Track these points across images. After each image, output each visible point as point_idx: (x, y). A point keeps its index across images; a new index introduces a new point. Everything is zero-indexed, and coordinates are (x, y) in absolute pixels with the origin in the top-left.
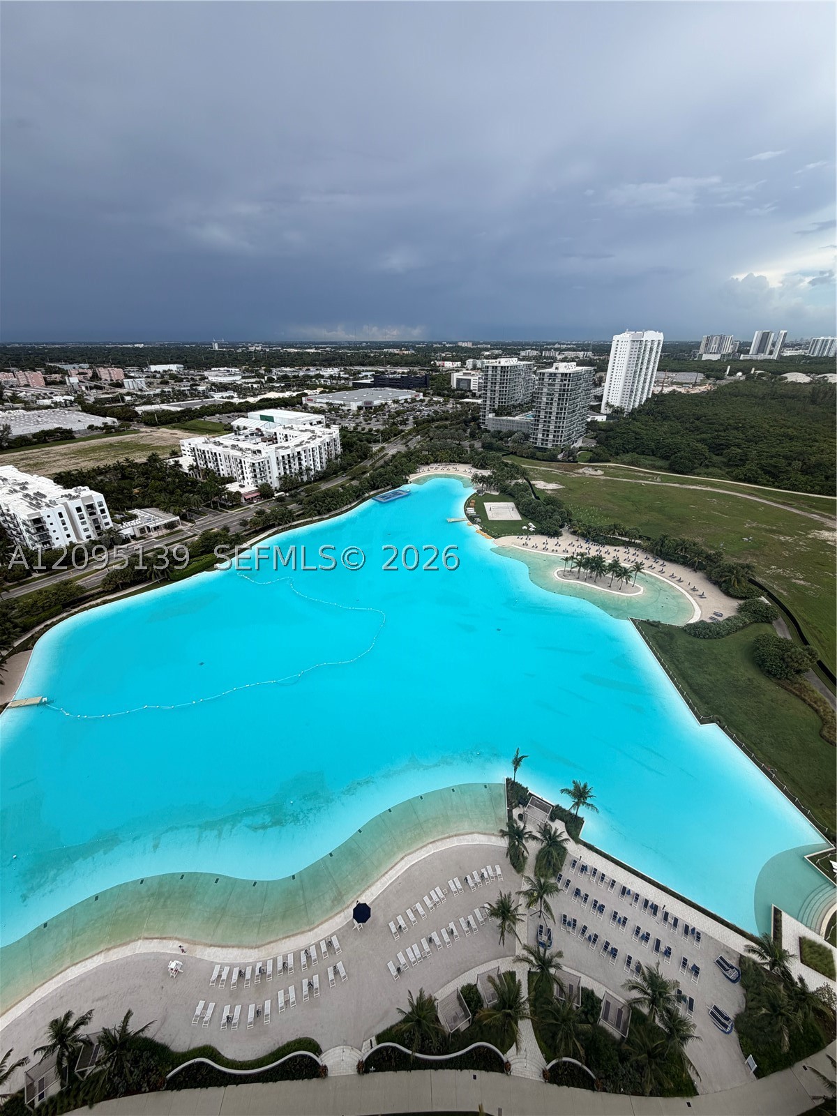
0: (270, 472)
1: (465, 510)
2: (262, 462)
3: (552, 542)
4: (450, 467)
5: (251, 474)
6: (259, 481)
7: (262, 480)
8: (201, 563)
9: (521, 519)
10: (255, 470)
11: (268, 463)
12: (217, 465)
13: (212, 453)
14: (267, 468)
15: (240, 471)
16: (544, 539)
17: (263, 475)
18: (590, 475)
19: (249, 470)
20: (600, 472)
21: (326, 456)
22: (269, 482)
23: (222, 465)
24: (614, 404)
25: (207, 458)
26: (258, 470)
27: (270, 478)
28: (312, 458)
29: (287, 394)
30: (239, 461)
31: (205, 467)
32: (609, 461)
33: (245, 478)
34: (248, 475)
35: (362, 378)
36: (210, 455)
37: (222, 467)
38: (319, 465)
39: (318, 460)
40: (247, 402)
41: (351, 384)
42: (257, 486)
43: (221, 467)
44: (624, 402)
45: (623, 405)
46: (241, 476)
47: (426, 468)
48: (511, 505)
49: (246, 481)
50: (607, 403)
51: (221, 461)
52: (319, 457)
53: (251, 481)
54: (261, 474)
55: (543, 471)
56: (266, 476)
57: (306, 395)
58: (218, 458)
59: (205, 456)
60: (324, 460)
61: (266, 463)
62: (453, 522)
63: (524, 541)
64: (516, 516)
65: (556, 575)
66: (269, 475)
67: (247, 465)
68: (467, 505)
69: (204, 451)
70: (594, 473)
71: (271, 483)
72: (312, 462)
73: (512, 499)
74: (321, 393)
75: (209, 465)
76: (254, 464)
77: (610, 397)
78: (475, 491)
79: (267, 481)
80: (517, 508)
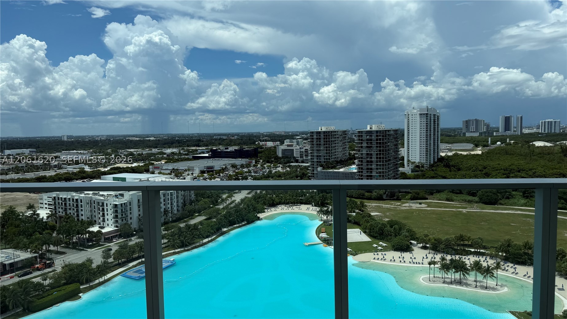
0: (131, 213)
1: (318, 237)
2: (124, 203)
3: (407, 255)
4: (294, 207)
5: (113, 215)
6: (120, 221)
7: (122, 220)
8: (63, 292)
9: (371, 240)
10: (116, 211)
11: (130, 205)
12: (77, 211)
13: (73, 199)
14: (128, 209)
15: (101, 213)
16: (397, 254)
17: (124, 215)
18: (417, 207)
19: (110, 212)
20: (423, 205)
21: (182, 201)
22: (129, 223)
23: (82, 210)
24: (415, 161)
25: (68, 205)
26: (119, 211)
27: (131, 218)
28: (170, 202)
29: (135, 165)
30: (101, 204)
31: (64, 214)
32: (427, 199)
33: (106, 220)
34: (110, 216)
35: (200, 153)
36: (71, 202)
37: (83, 213)
38: (175, 208)
39: (175, 204)
40: (99, 170)
41: (191, 157)
42: (117, 227)
43: (81, 213)
44: (422, 159)
45: (422, 161)
46: (101, 218)
47: (273, 209)
48: (358, 230)
49: (107, 222)
50: (408, 161)
51: (82, 207)
52: (176, 201)
53: (111, 222)
54: (122, 215)
55: (376, 206)
56: (127, 216)
57: (153, 164)
58: (80, 204)
59: (65, 204)
60: (180, 205)
61: (128, 204)
62: (309, 245)
63: (380, 256)
64: (365, 238)
65: (422, 281)
66: (129, 216)
67: (110, 207)
68: (318, 231)
69: (65, 199)
70: (420, 206)
71: (131, 223)
72: (169, 206)
73: (357, 226)
74: (166, 163)
75: (69, 212)
76: (116, 205)
77: (410, 156)
78: (322, 222)
79: (127, 221)
80: (365, 232)
